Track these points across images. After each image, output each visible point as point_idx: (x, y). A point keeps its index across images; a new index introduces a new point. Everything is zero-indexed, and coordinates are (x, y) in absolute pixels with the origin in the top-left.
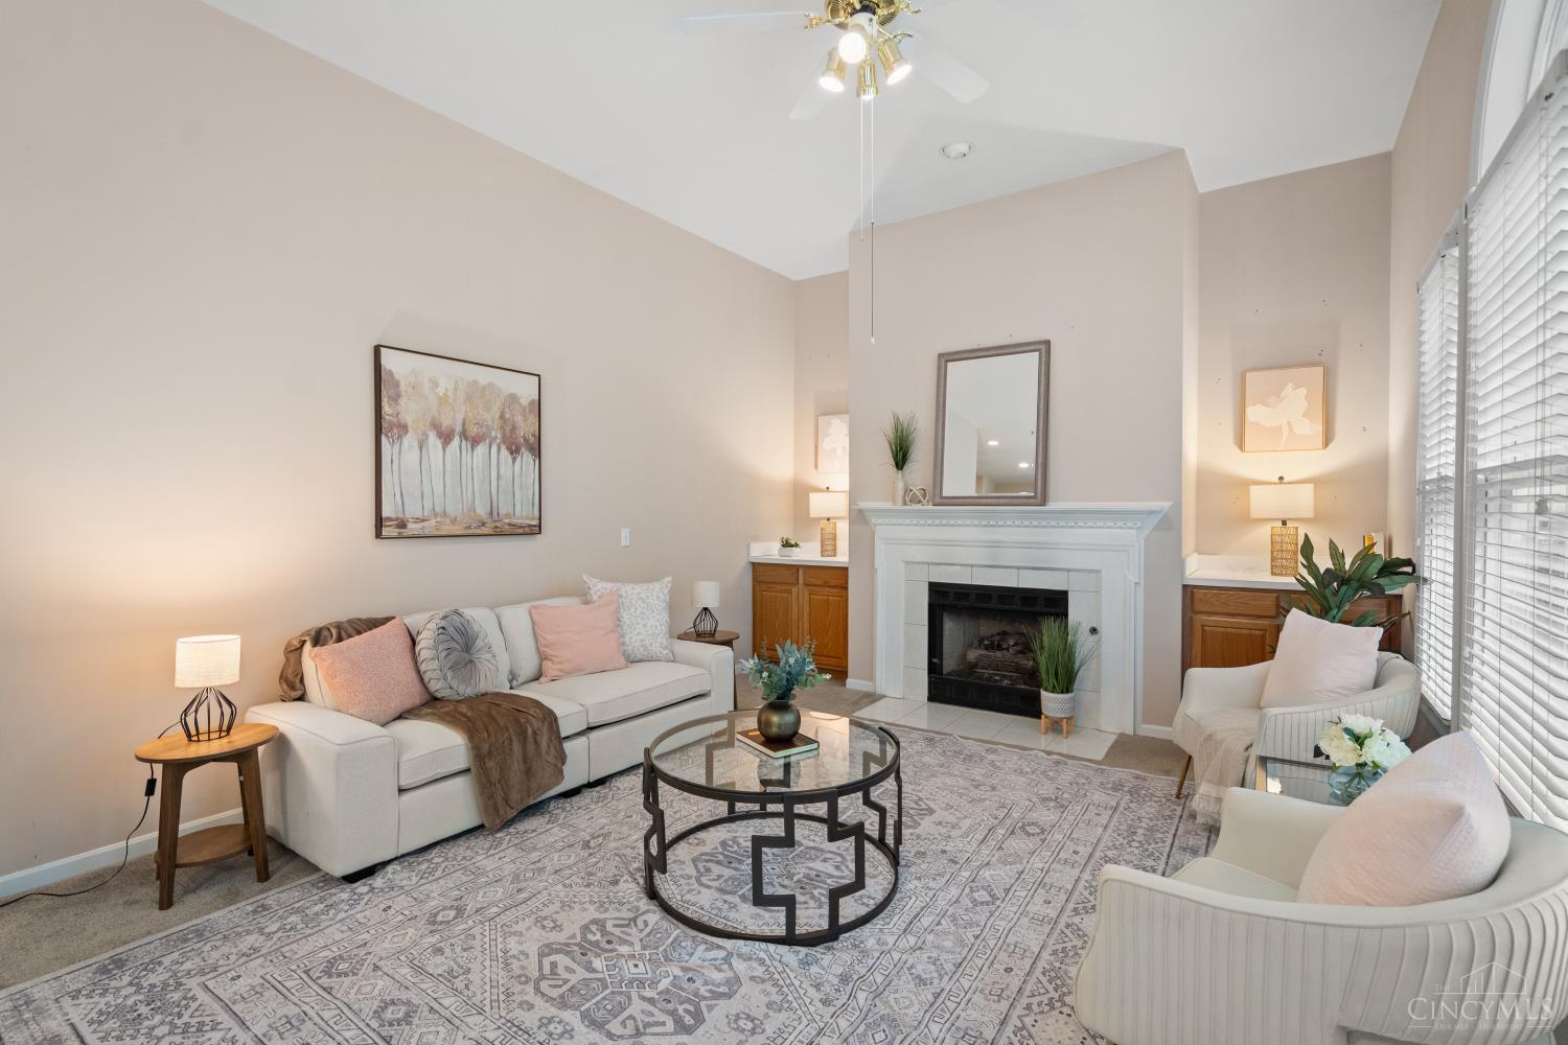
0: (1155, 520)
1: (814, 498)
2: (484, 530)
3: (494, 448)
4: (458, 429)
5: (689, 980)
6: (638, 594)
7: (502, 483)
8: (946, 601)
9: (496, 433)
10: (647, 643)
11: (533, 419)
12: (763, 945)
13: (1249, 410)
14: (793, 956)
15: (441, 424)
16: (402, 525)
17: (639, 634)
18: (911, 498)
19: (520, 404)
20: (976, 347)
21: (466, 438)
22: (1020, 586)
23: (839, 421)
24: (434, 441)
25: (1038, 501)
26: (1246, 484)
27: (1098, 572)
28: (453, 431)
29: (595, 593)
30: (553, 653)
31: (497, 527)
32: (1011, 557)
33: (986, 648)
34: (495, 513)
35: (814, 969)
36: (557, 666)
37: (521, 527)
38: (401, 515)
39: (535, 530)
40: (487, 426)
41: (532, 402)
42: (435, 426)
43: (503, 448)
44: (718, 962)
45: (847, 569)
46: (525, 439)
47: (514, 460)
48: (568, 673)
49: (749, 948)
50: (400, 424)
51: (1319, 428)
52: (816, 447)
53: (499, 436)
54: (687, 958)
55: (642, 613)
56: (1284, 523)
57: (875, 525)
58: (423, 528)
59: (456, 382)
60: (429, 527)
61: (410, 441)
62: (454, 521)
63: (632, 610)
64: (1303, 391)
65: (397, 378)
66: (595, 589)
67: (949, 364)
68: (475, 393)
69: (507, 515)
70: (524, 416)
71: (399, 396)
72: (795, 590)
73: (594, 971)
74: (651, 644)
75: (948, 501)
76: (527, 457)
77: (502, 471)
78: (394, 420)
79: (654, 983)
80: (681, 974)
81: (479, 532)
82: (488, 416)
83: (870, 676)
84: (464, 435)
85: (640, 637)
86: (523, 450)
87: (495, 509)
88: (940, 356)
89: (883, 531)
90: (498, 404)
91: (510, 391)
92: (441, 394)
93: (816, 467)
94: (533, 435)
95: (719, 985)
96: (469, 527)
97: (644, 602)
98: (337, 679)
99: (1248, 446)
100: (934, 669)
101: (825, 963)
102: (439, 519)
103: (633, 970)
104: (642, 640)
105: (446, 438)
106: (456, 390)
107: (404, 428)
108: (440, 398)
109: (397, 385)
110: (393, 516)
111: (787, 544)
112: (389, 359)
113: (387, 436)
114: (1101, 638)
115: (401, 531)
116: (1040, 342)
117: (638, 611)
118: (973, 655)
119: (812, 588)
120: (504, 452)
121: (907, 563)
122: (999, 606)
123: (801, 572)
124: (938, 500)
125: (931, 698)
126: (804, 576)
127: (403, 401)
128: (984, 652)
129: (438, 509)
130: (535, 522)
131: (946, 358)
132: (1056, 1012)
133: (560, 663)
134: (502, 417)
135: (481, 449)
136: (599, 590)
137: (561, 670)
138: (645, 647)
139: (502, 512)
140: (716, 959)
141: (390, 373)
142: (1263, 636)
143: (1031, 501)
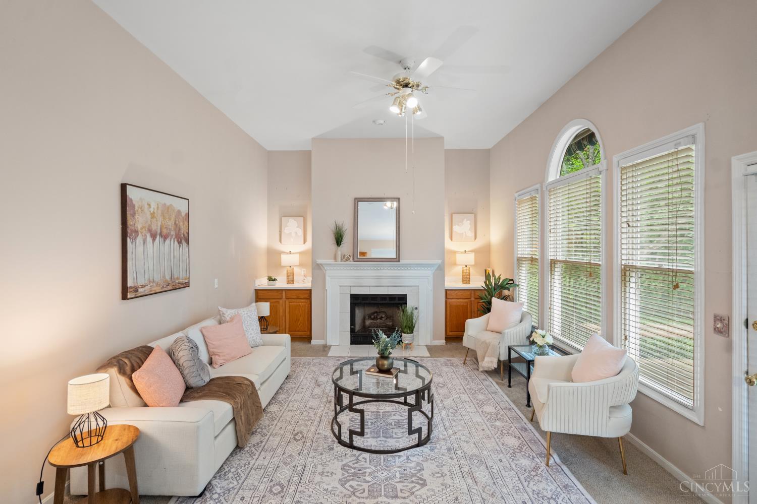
0: (436, 267)
1: (283, 257)
2: (169, 288)
3: (172, 240)
4: (159, 232)
5: (404, 470)
6: (247, 314)
7: (175, 260)
8: (357, 301)
9: (173, 233)
10: (255, 338)
11: (186, 223)
12: (414, 449)
13: (454, 227)
14: (427, 449)
15: (152, 230)
16: (136, 291)
17: (251, 334)
18: (345, 258)
19: (182, 216)
20: (370, 197)
21: (162, 236)
22: (389, 293)
23: (293, 220)
24: (149, 239)
25: (397, 260)
26: (455, 252)
27: (418, 286)
28: (157, 232)
29: (228, 316)
30: (219, 351)
31: (173, 285)
32: (385, 282)
33: (373, 319)
34: (173, 278)
35: (436, 450)
36: (222, 358)
37: (183, 284)
38: (136, 285)
39: (187, 285)
40: (170, 229)
41: (186, 214)
42: (150, 231)
43: (176, 240)
44: (406, 461)
45: (310, 291)
46: (184, 235)
47: (180, 246)
48: (227, 361)
49: (410, 452)
50: (135, 230)
51: (473, 234)
52: (280, 232)
53: (174, 234)
54: (394, 464)
55: (251, 323)
56: (466, 266)
57: (326, 270)
58: (145, 290)
59: (158, 204)
60: (146, 290)
61: (139, 239)
62: (157, 285)
63: (246, 323)
64: (469, 222)
65: (134, 203)
66: (227, 314)
67: (359, 203)
68: (167, 210)
69: (178, 279)
70: (183, 222)
71: (135, 214)
72: (281, 301)
73: (369, 482)
74: (256, 339)
75: (361, 260)
76: (184, 244)
77: (175, 254)
78: (133, 228)
79: (394, 476)
80: (400, 469)
81: (166, 289)
82: (170, 223)
83: (324, 337)
84: (161, 235)
85: (251, 336)
86: (183, 241)
87: (173, 276)
88: (356, 199)
89: (330, 273)
90: (174, 216)
91: (178, 209)
92: (152, 212)
93: (280, 241)
94: (187, 233)
95: (415, 468)
96: (163, 287)
97: (250, 318)
98: (152, 388)
99: (453, 239)
100: (352, 331)
101: (438, 447)
102: (151, 284)
103: (383, 475)
104: (253, 337)
105: (154, 237)
106: (158, 208)
107: (136, 232)
108: (151, 214)
109: (134, 206)
110: (132, 285)
111: (270, 279)
112: (131, 192)
113: (130, 237)
114: (419, 311)
115: (136, 293)
116: (396, 198)
117: (249, 323)
118: (368, 322)
119: (290, 300)
120: (176, 243)
121: (340, 286)
122: (382, 302)
123: (284, 292)
124: (356, 259)
125: (352, 343)
126: (286, 295)
127: (136, 216)
128: (372, 321)
129: (151, 279)
130: (187, 281)
131: (358, 200)
132: (505, 436)
133: (224, 356)
134: (175, 223)
135: (167, 241)
136: (229, 314)
137: (224, 360)
138: (254, 340)
139: (176, 277)
140: (404, 460)
141: (131, 200)
142: (467, 305)
143: (395, 260)
